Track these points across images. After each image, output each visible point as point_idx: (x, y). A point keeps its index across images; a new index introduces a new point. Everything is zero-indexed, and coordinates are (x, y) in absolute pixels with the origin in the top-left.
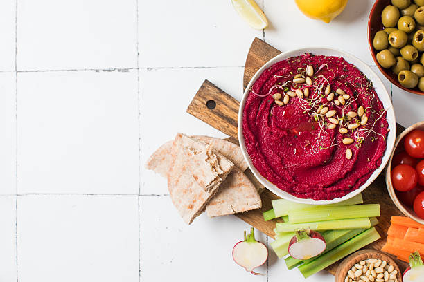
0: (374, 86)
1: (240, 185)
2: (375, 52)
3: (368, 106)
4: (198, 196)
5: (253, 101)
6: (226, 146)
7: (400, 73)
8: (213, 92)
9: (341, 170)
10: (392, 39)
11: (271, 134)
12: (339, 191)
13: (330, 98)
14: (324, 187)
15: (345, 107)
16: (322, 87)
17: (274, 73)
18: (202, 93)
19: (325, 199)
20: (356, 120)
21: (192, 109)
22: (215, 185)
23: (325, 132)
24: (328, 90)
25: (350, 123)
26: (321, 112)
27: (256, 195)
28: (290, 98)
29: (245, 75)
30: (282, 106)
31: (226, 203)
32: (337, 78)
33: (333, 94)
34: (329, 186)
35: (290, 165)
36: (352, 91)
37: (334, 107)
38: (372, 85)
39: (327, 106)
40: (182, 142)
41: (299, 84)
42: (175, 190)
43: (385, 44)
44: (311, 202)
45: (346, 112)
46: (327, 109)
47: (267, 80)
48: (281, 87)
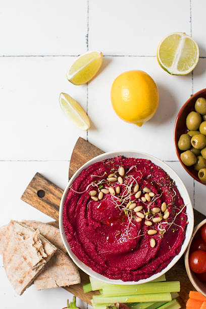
0: (176, 184)
1: (62, 264)
2: (180, 152)
3: (171, 202)
4: (27, 273)
5: (72, 197)
6: (51, 231)
7: (200, 171)
8: (43, 183)
9: (146, 256)
10: (194, 142)
11: (87, 224)
12: (144, 274)
13: (137, 196)
14: (131, 271)
15: (150, 204)
16: (131, 185)
17: (92, 173)
18: (34, 184)
19: (132, 280)
20: (160, 214)
21: (25, 197)
22: (40, 265)
23: (133, 224)
24: (136, 188)
25: (154, 217)
26: (130, 208)
27: (75, 273)
28: (104, 195)
29: (70, 170)
30: (97, 201)
31: (51, 278)
32: (145, 178)
33: (140, 192)
34: (135, 270)
35: (103, 251)
36: (157, 189)
37: (141, 204)
38: (174, 183)
39: (135, 202)
40: (14, 228)
41: (112, 182)
42: (9, 267)
43: (188, 146)
44: (120, 282)
45: (151, 208)
46: (135, 205)
47: (84, 179)
48: (96, 185)
